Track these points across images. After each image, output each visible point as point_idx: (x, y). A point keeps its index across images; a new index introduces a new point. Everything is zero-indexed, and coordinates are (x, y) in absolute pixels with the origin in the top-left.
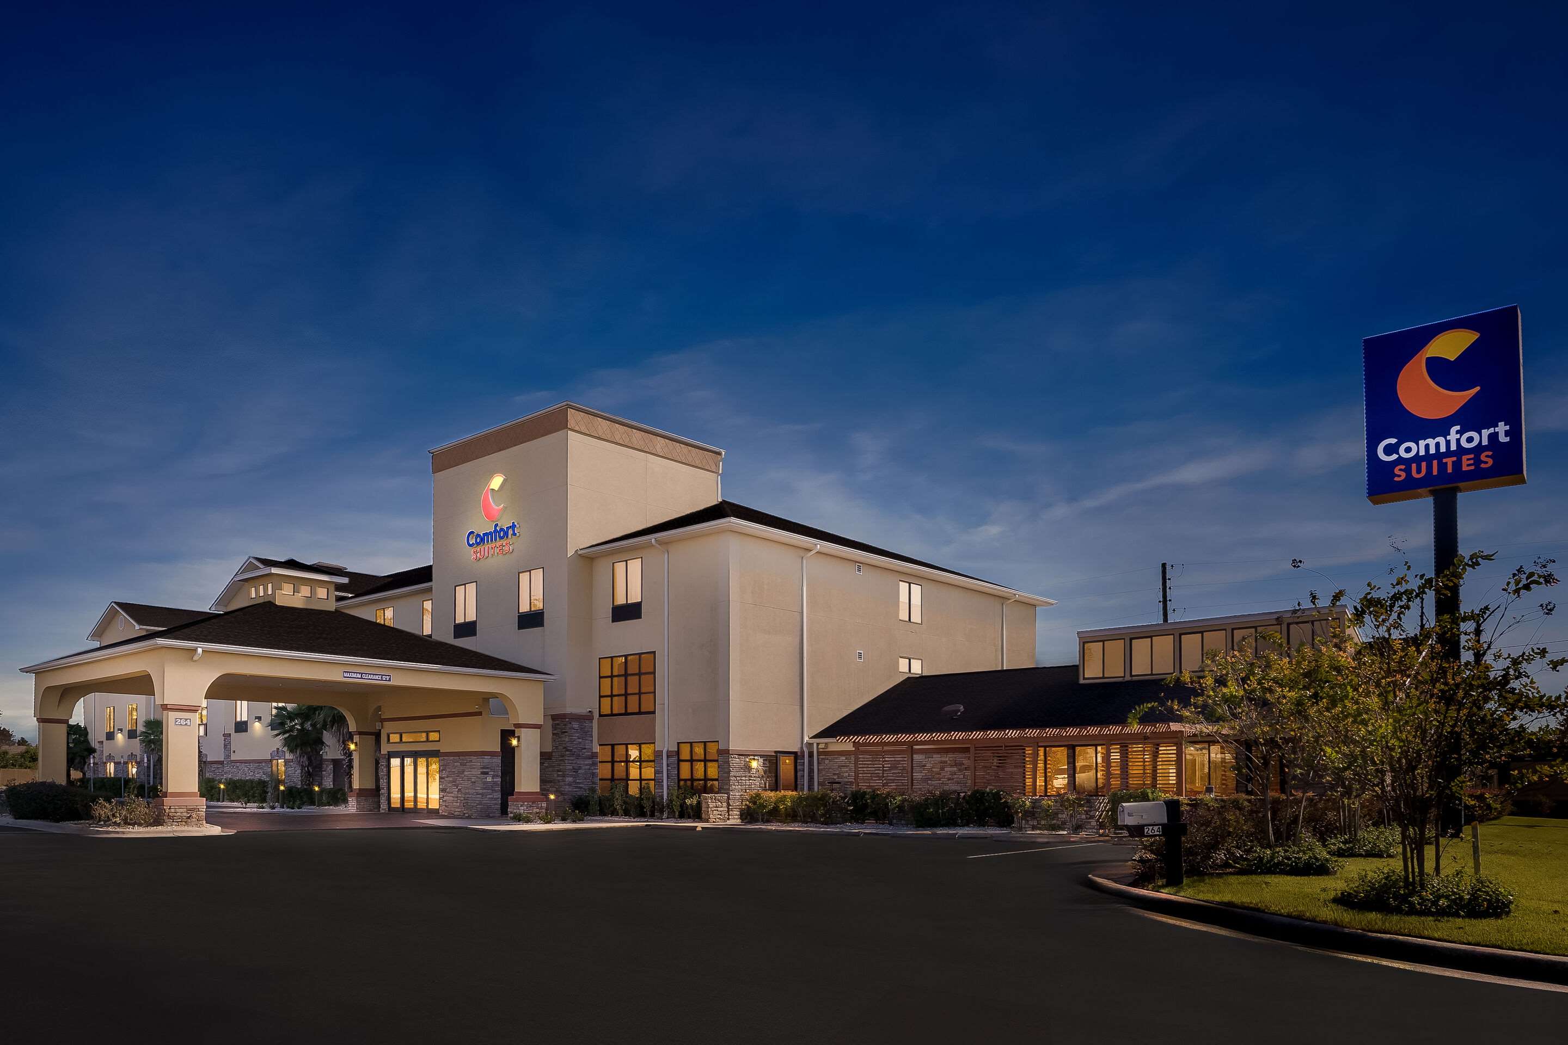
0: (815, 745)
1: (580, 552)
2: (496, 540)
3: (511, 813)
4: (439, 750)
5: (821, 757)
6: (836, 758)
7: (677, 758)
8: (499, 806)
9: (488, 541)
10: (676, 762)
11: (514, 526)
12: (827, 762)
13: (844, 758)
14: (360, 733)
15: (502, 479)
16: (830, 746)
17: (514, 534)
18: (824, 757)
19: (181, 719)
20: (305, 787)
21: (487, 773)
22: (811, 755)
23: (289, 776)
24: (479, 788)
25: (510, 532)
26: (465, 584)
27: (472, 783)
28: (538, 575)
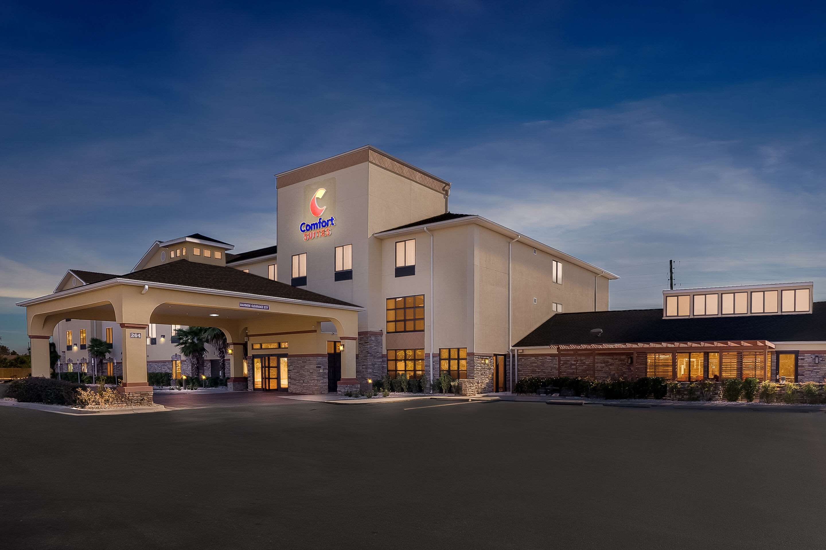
0: (516, 351)
1: (375, 235)
2: (320, 227)
3: (340, 391)
4: (288, 354)
5: (520, 357)
6: (529, 358)
7: (439, 358)
8: (327, 387)
9: (314, 228)
10: (438, 360)
11: (332, 220)
12: (523, 360)
13: (534, 358)
14: (234, 344)
15: (325, 191)
16: (525, 351)
17: (333, 224)
18: (521, 357)
19: (134, 334)
20: (195, 376)
21: (320, 367)
22: (514, 356)
23: (184, 370)
24: (316, 376)
25: (330, 223)
26: (299, 255)
27: (311, 373)
28: (348, 249)
